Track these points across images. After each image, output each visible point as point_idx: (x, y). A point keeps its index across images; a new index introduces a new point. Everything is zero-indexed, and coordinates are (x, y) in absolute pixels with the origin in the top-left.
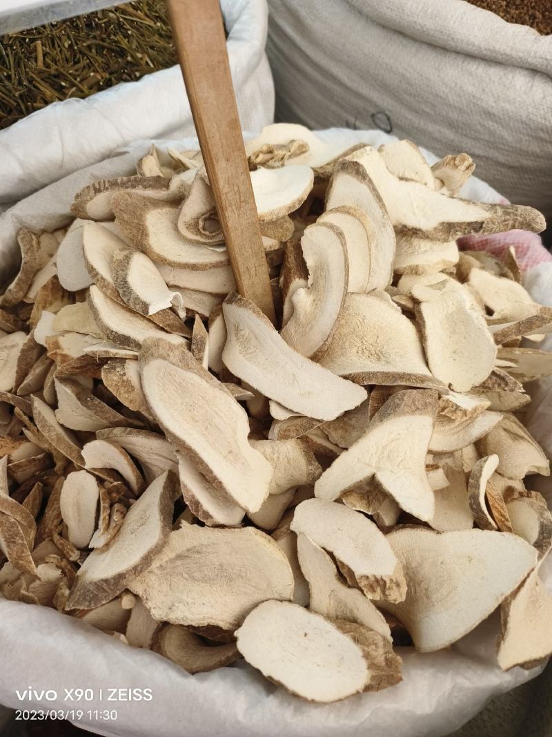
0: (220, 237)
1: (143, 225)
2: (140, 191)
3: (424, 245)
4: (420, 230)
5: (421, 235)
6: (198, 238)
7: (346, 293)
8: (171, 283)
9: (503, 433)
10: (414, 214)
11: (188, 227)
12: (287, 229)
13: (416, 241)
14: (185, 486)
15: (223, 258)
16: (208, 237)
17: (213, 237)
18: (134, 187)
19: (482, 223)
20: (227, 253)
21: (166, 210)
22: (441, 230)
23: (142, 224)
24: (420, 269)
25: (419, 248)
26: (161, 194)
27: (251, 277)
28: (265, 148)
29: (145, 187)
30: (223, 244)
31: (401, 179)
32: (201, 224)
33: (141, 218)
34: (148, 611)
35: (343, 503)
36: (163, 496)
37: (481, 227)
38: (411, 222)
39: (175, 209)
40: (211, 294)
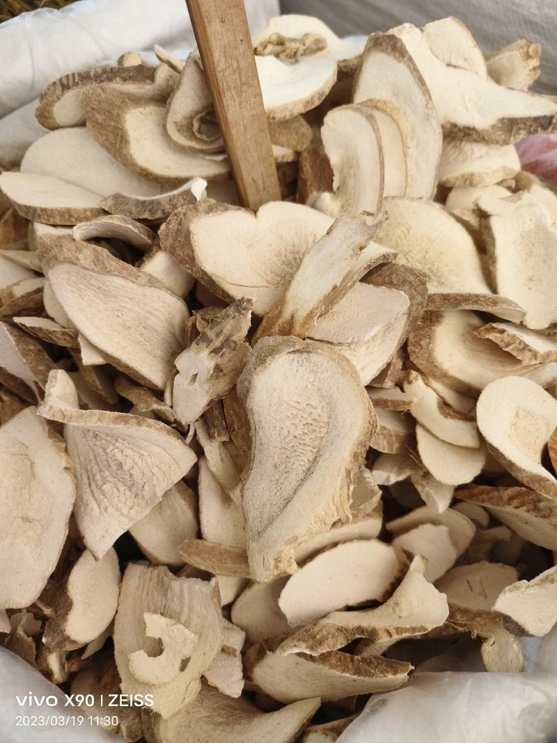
0: (221, 142)
1: (122, 129)
2: (118, 86)
3: (478, 150)
4: (474, 129)
5: (475, 136)
6: (193, 144)
10: (466, 108)
11: (180, 128)
12: (304, 135)
13: (467, 147)
15: (223, 169)
16: (205, 142)
17: (212, 142)
18: (110, 80)
19: (552, 118)
20: (229, 162)
21: (151, 109)
22: (500, 129)
23: (121, 127)
24: (476, 178)
25: (473, 153)
28: (274, 40)
29: (124, 80)
30: (222, 148)
31: (449, 65)
32: (196, 125)
33: (118, 119)
37: (550, 123)
38: (463, 120)
39: (161, 108)
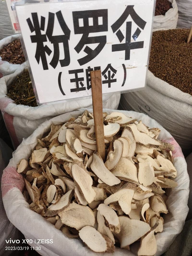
0: (95, 139)
1: (80, 133)
2: (80, 125)
3: (144, 148)
4: (143, 144)
5: (144, 146)
6: (91, 138)
7: (121, 157)
8: (83, 146)
9: (157, 200)
10: (142, 140)
11: (89, 135)
12: (111, 139)
13: (142, 147)
14: (75, 193)
15: (95, 143)
16: (93, 138)
17: (94, 138)
19: (159, 146)
20: (96, 142)
21: (85, 130)
22: (148, 145)
24: (142, 154)
25: (143, 148)
26: (85, 127)
27: (101, 148)
28: (111, 119)
29: (82, 125)
30: (96, 140)
31: (141, 132)
32: (92, 135)
33: (79, 131)
34: (61, 221)
35: (109, 206)
36: (70, 195)
37: (158, 147)
38: (141, 142)
39: (87, 131)
40: (91, 150)
